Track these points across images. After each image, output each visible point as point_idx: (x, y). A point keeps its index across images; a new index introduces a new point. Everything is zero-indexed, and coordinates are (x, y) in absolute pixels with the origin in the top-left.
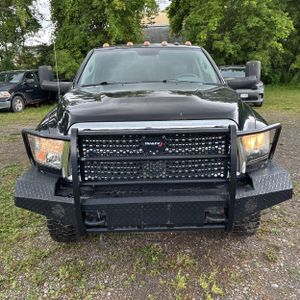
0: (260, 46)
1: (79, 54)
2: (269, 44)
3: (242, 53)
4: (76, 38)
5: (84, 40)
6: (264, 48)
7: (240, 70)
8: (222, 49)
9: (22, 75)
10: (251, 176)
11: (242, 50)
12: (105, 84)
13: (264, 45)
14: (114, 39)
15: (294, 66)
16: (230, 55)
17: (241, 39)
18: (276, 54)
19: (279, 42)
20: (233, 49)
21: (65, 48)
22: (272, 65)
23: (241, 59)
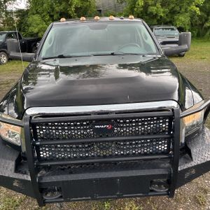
0: (183, 10)
1: (47, 18)
2: (189, 8)
3: (170, 15)
4: (45, 5)
5: (51, 6)
6: (186, 11)
7: (168, 29)
8: (155, 13)
9: (5, 35)
10: (190, 146)
11: (170, 12)
12: (61, 57)
13: (186, 9)
14: (73, 6)
15: (207, 25)
16: (161, 17)
17: (169, 5)
18: (194, 15)
19: (197, 6)
20: (164, 12)
21: (38, 13)
22: (192, 24)
23: (168, 20)
